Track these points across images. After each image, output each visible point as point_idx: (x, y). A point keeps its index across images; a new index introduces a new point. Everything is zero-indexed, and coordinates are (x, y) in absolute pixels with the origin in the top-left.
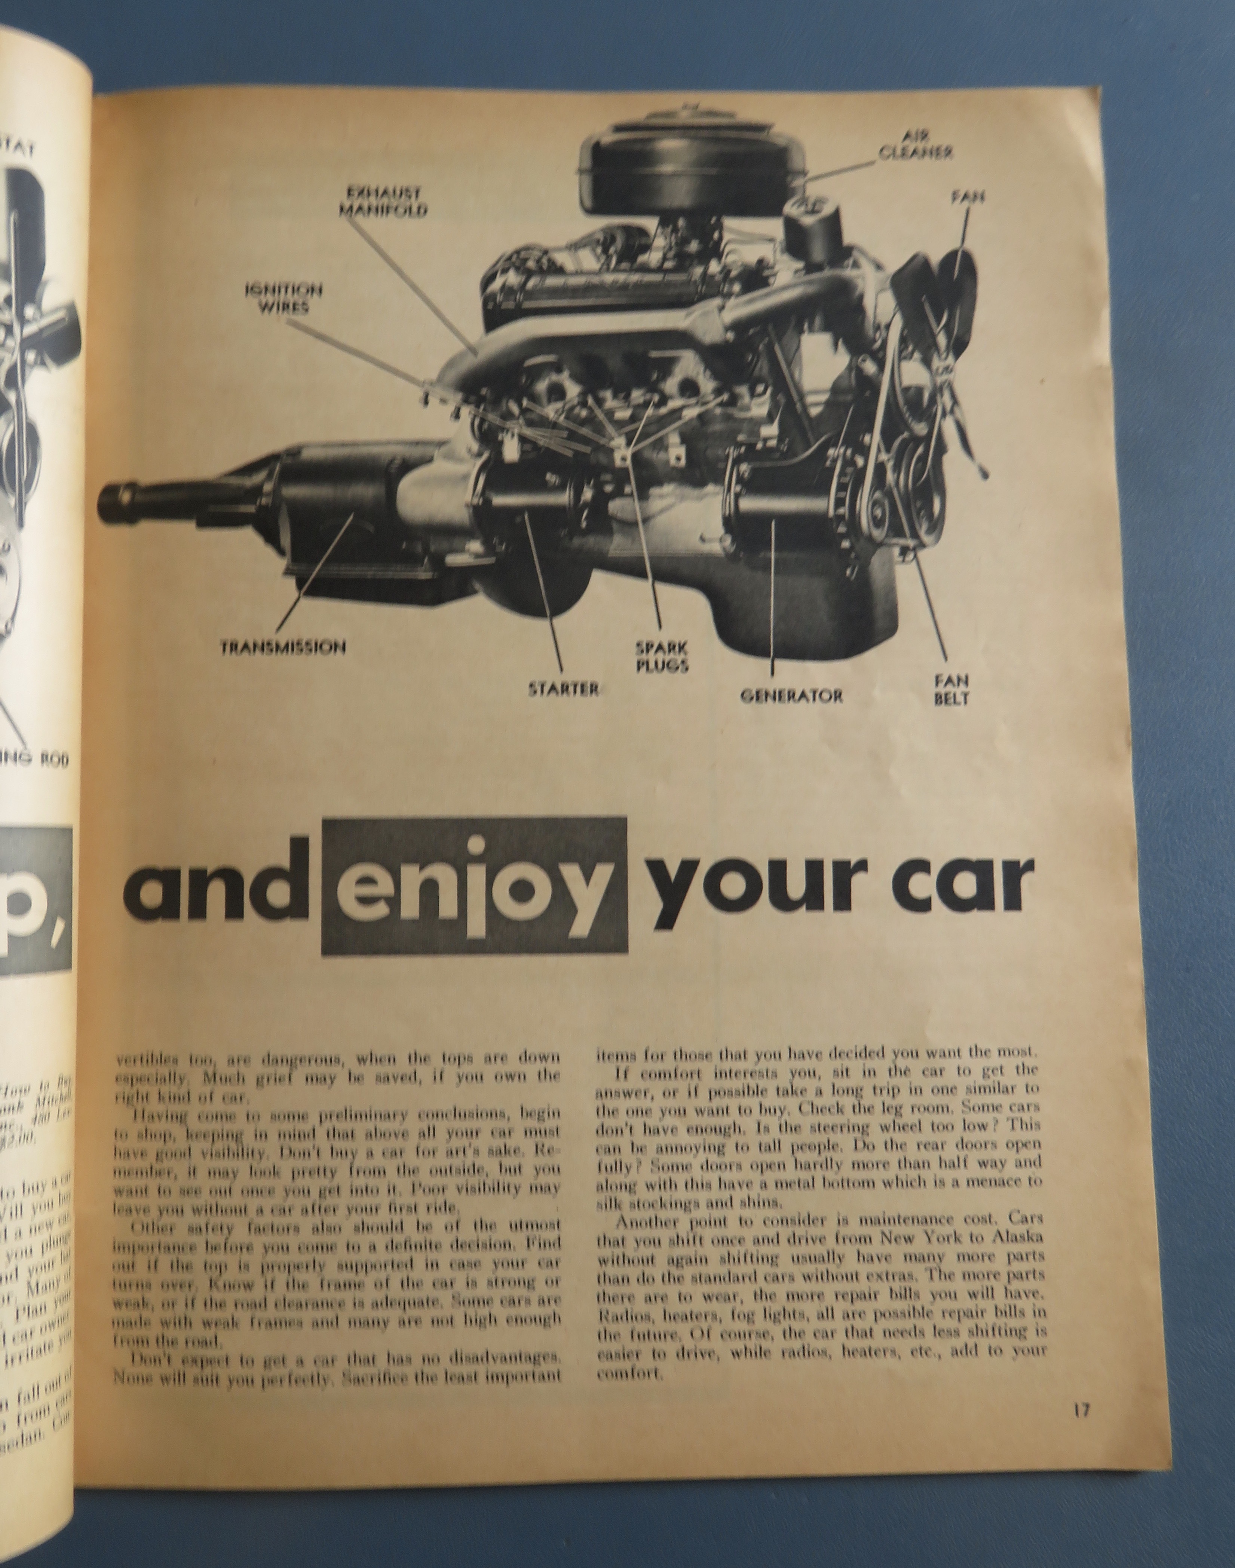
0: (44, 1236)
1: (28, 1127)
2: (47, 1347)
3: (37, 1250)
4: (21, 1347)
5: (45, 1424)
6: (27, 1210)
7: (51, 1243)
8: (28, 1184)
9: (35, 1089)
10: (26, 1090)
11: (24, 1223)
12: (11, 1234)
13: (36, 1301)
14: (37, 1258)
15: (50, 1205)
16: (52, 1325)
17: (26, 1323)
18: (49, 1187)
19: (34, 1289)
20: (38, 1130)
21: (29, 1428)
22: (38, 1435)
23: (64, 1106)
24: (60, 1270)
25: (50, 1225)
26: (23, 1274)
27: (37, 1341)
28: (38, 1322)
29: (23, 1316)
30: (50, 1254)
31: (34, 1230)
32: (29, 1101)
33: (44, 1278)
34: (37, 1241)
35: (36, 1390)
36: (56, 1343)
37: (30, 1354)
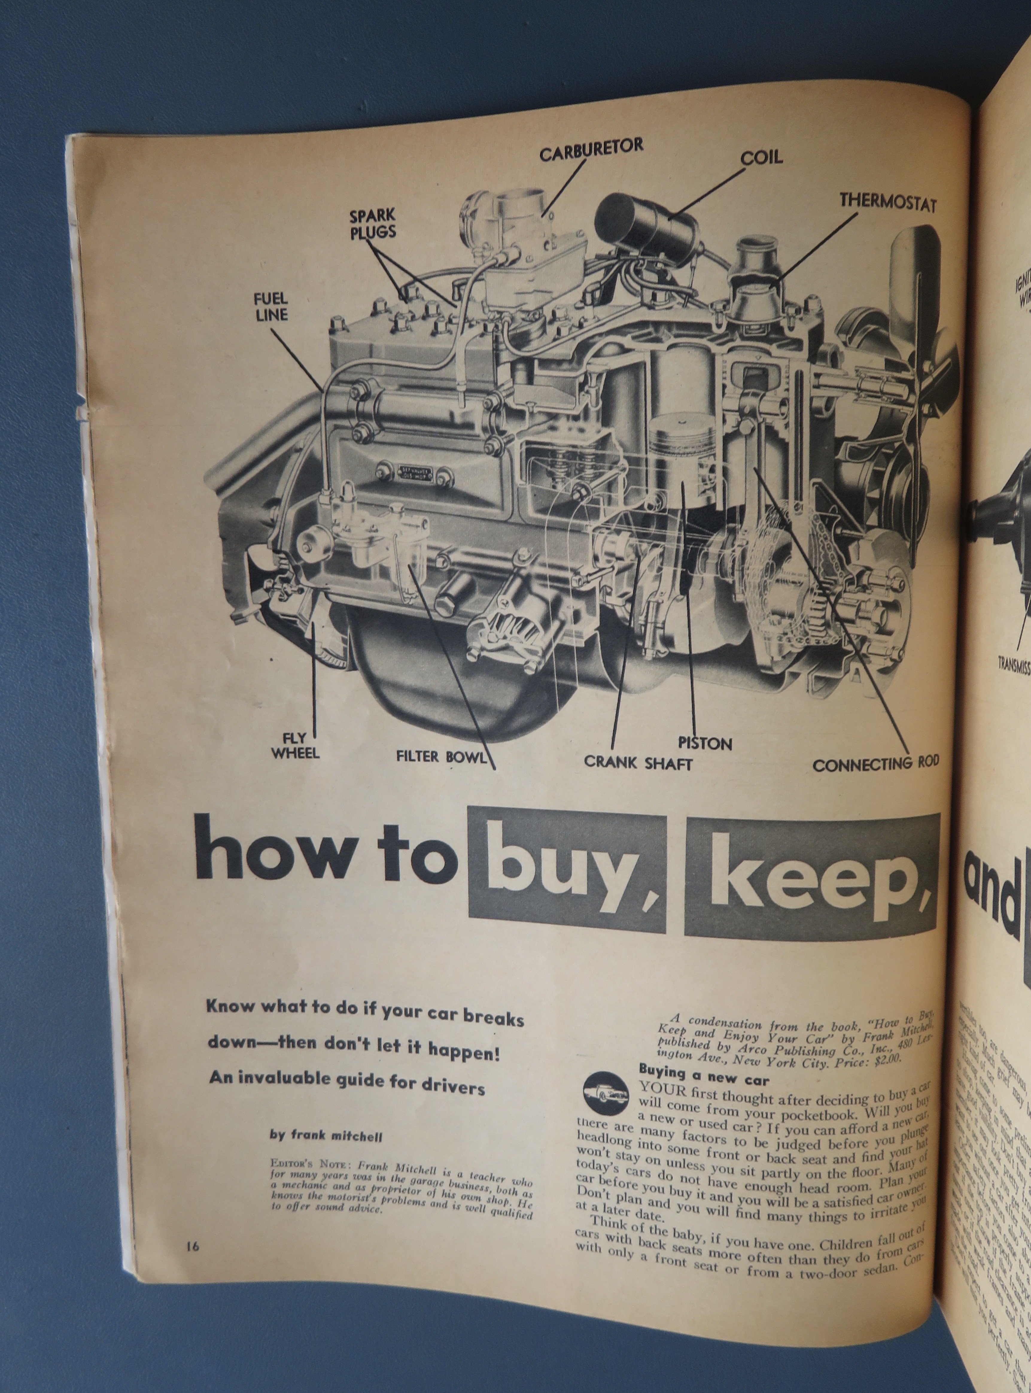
0: (904, 1130)
1: (896, 1050)
2: (903, 1208)
3: (898, 1140)
4: (883, 1206)
5: (897, 1261)
6: (893, 1112)
7: (908, 1136)
8: (894, 1092)
9: (902, 1024)
10: (894, 1024)
11: (889, 1120)
12: (880, 1127)
13: (895, 1176)
14: (897, 1146)
15: (909, 1108)
16: (907, 1193)
17: (887, 1191)
18: (909, 1094)
19: (894, 1167)
20: (902, 1052)
21: (886, 1262)
22: (892, 1267)
23: (924, 1034)
24: (916, 1154)
25: (908, 1122)
26: (887, 1156)
27: (895, 1203)
28: (895, 1190)
29: (886, 1185)
30: (908, 1143)
31: (896, 1125)
32: (897, 1031)
33: (902, 1159)
34: (897, 1133)
35: (892, 1236)
36: (910, 1206)
37: (889, 1212)
